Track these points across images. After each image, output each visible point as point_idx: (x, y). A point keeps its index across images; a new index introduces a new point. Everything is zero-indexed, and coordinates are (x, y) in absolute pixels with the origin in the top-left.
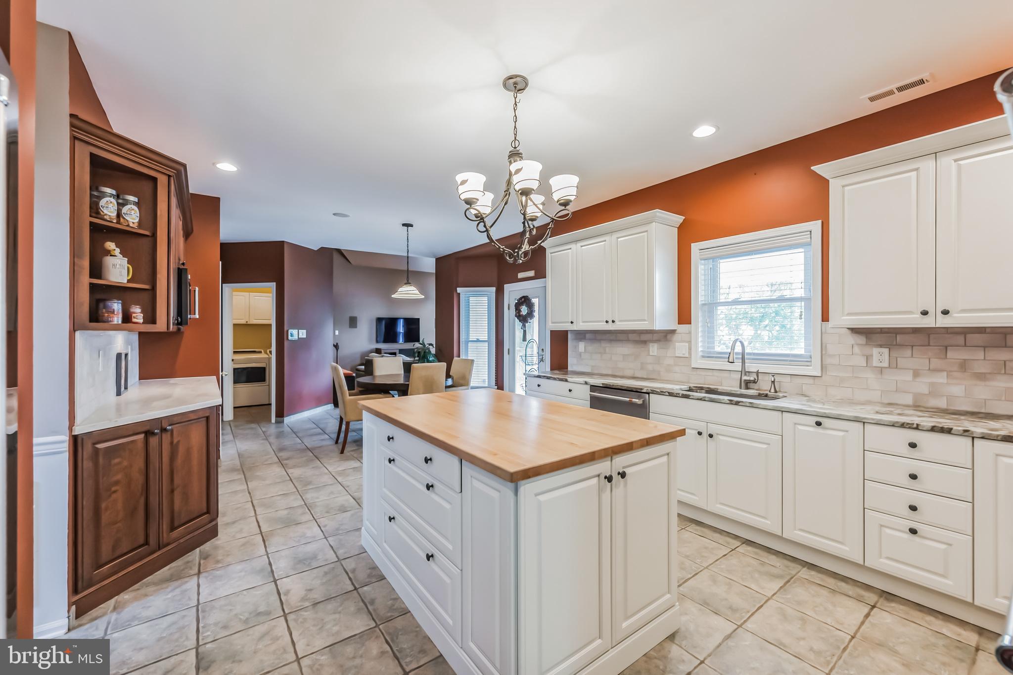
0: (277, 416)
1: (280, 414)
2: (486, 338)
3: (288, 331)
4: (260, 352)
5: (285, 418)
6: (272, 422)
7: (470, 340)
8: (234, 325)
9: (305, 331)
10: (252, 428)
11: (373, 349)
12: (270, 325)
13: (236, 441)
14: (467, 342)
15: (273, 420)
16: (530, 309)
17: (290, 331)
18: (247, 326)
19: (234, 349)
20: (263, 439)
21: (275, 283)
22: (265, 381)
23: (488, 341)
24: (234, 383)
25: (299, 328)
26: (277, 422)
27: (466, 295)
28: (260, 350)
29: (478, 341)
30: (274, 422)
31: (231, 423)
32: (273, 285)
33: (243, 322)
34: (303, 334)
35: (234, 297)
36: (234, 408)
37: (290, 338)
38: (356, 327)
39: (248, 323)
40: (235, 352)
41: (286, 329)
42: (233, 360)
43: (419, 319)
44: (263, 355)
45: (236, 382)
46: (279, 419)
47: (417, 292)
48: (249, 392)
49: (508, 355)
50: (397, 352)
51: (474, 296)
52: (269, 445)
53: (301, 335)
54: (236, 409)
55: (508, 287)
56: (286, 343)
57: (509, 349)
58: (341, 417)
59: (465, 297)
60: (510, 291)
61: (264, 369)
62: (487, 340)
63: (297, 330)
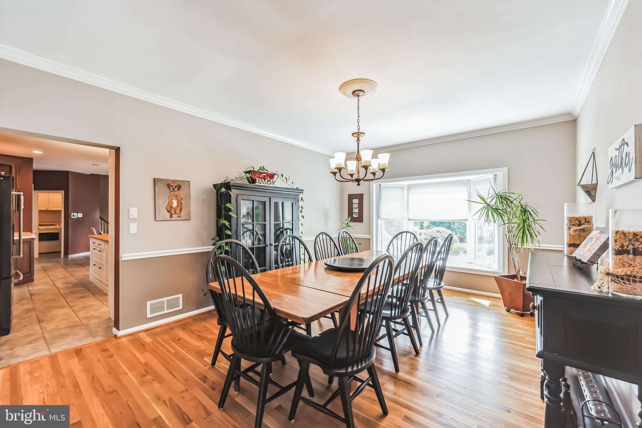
0: (64, 254)
1: (66, 253)
4: (56, 225)
5: (69, 256)
6: (62, 257)
8: (39, 211)
9: (82, 214)
12: (60, 211)
17: (72, 214)
18: (47, 212)
19: (39, 223)
22: (57, 239)
25: (78, 212)
26: (64, 257)
30: (63, 257)
31: (38, 259)
32: (63, 191)
33: (45, 209)
34: (80, 215)
37: (72, 217)
39: (48, 210)
40: (40, 225)
41: (70, 213)
42: (38, 229)
44: (58, 227)
45: (41, 239)
46: (66, 256)
48: (48, 245)
54: (40, 254)
56: (70, 219)
61: (57, 233)
63: (77, 214)
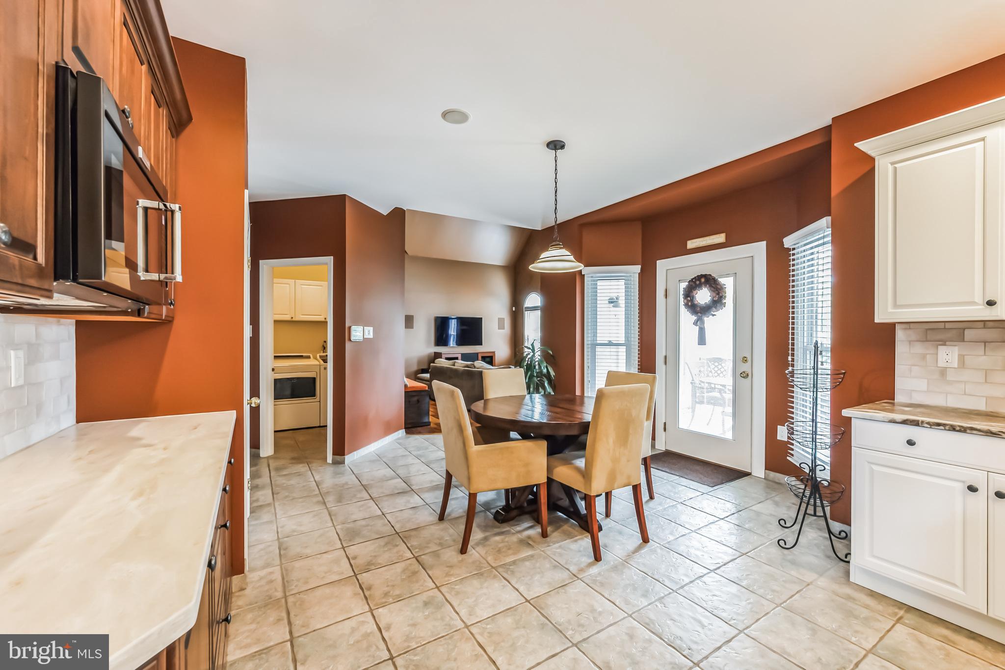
0: (334, 454)
1: (340, 450)
2: (622, 340)
3: (350, 328)
4: (309, 357)
5: (346, 457)
6: (328, 462)
7: (598, 342)
8: (276, 322)
9: (374, 328)
10: (299, 474)
11: (431, 353)
12: (324, 323)
13: (277, 504)
14: (595, 345)
15: (330, 459)
16: (718, 294)
17: (353, 328)
18: (293, 323)
19: (274, 353)
20: (318, 502)
21: (332, 257)
22: (315, 396)
23: (627, 344)
24: (275, 399)
25: (365, 324)
26: (335, 463)
27: (592, 277)
28: (309, 355)
29: (610, 344)
30: (331, 462)
31: (271, 462)
32: (330, 260)
33: (287, 317)
34: (369, 333)
35: (275, 285)
36: (275, 432)
37: (353, 338)
38: (413, 328)
39: (294, 319)
40: (276, 357)
41: (347, 325)
42: (273, 370)
43: (482, 318)
44: (312, 362)
45: (278, 396)
46: (338, 458)
47: (572, 258)
49: (664, 366)
50: (459, 356)
51: (603, 279)
52: (328, 518)
53: (367, 334)
55: (662, 266)
56: (348, 345)
57: (666, 357)
58: (448, 472)
59: (592, 281)
60: (667, 270)
61: (314, 379)
62: (624, 342)
63: (362, 327)
